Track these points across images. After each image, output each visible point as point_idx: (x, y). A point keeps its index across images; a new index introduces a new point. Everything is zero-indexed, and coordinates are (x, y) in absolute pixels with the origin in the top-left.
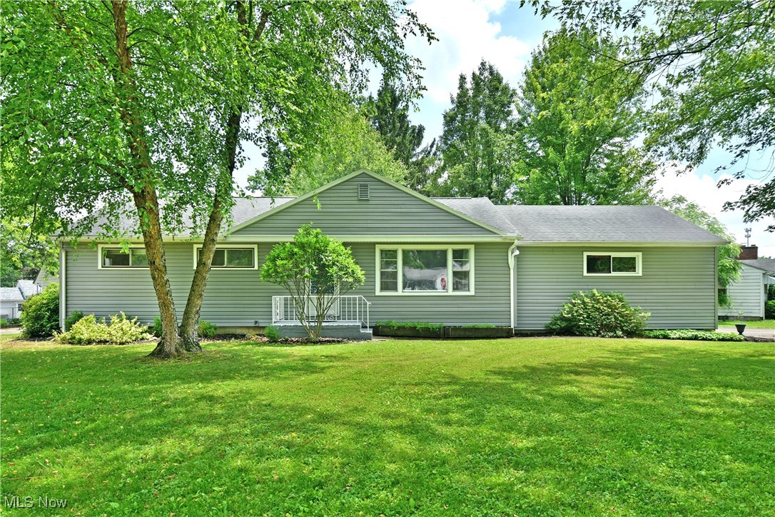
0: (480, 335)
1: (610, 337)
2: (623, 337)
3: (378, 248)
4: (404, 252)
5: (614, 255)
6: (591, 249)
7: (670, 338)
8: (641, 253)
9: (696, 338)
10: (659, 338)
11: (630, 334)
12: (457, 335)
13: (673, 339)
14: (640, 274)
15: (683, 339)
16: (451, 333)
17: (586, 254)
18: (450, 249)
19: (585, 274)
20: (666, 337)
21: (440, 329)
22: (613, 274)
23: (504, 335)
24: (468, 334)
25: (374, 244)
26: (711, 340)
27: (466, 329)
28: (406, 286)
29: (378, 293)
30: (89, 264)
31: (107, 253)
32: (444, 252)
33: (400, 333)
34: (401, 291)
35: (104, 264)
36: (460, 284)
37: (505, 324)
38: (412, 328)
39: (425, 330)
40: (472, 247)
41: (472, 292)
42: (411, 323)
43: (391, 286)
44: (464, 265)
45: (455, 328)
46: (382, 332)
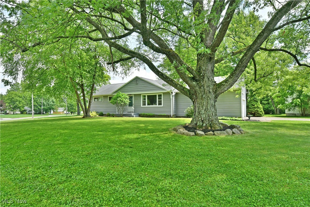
3: (142, 95)
4: (148, 96)
21: (153, 115)
23: (168, 117)
27: (159, 115)
28: (148, 105)
29: (142, 106)
30: (93, 101)
31: (95, 98)
32: (156, 95)
33: (144, 116)
34: (147, 106)
35: (95, 101)
36: (160, 104)
37: (169, 114)
38: (146, 115)
39: (149, 115)
40: (162, 94)
41: (162, 106)
42: (147, 114)
43: (145, 104)
44: (161, 99)
45: (156, 115)
46: (140, 116)
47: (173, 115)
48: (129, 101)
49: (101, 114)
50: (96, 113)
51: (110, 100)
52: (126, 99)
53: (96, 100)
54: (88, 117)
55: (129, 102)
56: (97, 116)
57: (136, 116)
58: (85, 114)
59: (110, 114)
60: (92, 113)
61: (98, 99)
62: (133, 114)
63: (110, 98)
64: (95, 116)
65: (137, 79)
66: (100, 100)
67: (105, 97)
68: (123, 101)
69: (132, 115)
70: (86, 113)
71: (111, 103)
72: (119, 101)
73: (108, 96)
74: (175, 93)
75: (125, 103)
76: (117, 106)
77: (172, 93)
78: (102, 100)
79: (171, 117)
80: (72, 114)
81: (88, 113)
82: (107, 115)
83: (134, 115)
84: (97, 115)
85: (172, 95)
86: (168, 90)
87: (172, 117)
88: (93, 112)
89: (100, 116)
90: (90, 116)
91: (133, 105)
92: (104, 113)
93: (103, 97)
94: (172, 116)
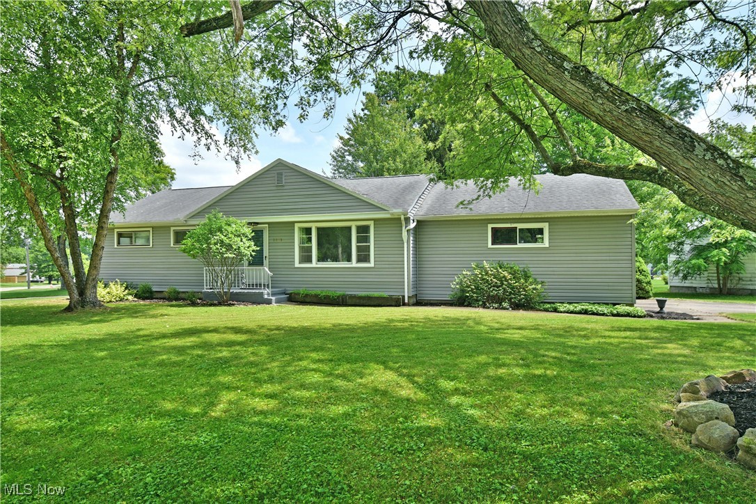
0: (372, 303)
1: (496, 308)
2: (508, 309)
3: (297, 226)
4: (319, 229)
5: (520, 226)
6: (496, 221)
7: (558, 312)
8: (547, 224)
9: (586, 312)
10: (548, 311)
11: (517, 306)
12: (353, 303)
13: (561, 312)
14: (547, 245)
15: (572, 312)
16: (349, 301)
17: (490, 226)
18: (354, 225)
19: (490, 245)
20: (556, 310)
21: (338, 297)
22: (519, 245)
23: (394, 304)
24: (362, 302)
25: (293, 223)
26: (603, 315)
27: (361, 298)
28: (320, 259)
29: (297, 265)
30: (110, 244)
31: (120, 235)
32: (349, 229)
33: (308, 300)
34: (314, 263)
35: (119, 243)
36: (363, 257)
37: (398, 294)
38: (316, 296)
39: (327, 297)
40: (371, 224)
41: (372, 264)
42: (318, 291)
43: (308, 259)
44: (366, 239)
45: (352, 297)
46: (294, 299)
47: (409, 297)
48: (255, 248)
49: (144, 292)
50: (126, 288)
51: (177, 241)
52: (244, 240)
53: (125, 241)
54: (87, 308)
55: (253, 251)
56: (130, 298)
57: (278, 302)
58: (76, 296)
59: (179, 293)
60: (108, 290)
61: (131, 237)
62: (268, 294)
63: (180, 236)
64: (121, 300)
65: (280, 171)
66: (140, 242)
67: (160, 229)
68: (231, 246)
69: (266, 297)
70: (82, 293)
71: (184, 251)
72: (216, 244)
73: (172, 229)
74: (415, 223)
75: (240, 255)
76: (209, 264)
77: (407, 220)
78: (148, 239)
79: (404, 304)
80: (50, 283)
81: (88, 293)
82: (166, 295)
83: (273, 294)
84: (129, 294)
85: (408, 228)
86: (395, 211)
87: (408, 305)
88: (111, 284)
89: (139, 298)
90: (96, 304)
91: (266, 262)
92: (154, 290)
93: (151, 229)
94: (406, 301)
